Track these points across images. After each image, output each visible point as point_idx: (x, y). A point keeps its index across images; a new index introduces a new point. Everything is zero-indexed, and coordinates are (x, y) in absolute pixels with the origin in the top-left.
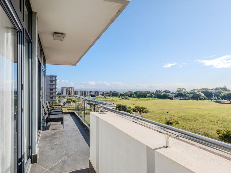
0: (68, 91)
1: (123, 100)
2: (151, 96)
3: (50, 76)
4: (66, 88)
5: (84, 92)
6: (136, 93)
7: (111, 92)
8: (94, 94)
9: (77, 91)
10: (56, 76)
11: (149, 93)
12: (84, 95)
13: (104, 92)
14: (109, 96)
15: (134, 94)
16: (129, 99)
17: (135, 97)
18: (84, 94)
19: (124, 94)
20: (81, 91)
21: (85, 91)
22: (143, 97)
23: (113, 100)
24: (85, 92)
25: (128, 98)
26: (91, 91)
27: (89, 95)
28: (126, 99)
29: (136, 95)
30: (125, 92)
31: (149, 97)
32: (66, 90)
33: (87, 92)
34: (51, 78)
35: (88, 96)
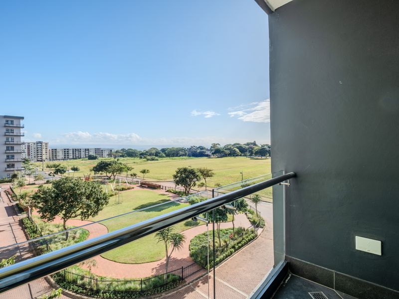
0: (33, 152)
1: (149, 161)
2: (185, 155)
4: (27, 145)
5: (71, 152)
6: (163, 150)
7: (123, 150)
8: (92, 153)
9: (56, 150)
11: (182, 150)
12: (71, 157)
13: (111, 150)
14: (122, 156)
15: (161, 152)
16: (157, 160)
17: (164, 157)
18: (71, 155)
19: (147, 152)
20: (65, 149)
21: (73, 149)
22: (174, 156)
23: (134, 163)
24: (74, 150)
25: (156, 158)
26: (86, 149)
27: (82, 156)
28: (153, 160)
29: (165, 153)
30: (147, 150)
31: (183, 155)
32: (28, 148)
33: (79, 150)
34: (7, 121)
35: (80, 158)
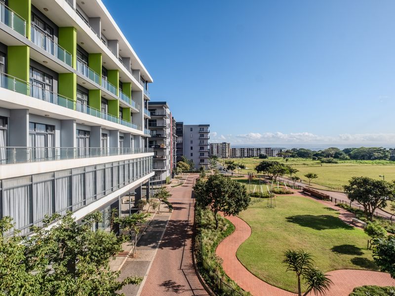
0: (220, 150)
2: (384, 157)
3: (200, 126)
4: (216, 145)
5: (246, 151)
6: (347, 151)
7: (294, 150)
8: (263, 153)
9: (235, 149)
10: (209, 125)
11: (379, 150)
12: (246, 155)
13: (281, 150)
14: (293, 156)
15: (343, 153)
16: (336, 163)
17: (346, 159)
18: (246, 153)
19: (323, 152)
20: (241, 149)
21: (247, 149)
22: (364, 159)
23: (304, 164)
24: (249, 150)
25: (335, 160)
26: (258, 149)
27: (255, 155)
28: (329, 162)
29: (349, 155)
30: (323, 150)
31: (380, 158)
32: (218, 148)
33: (252, 150)
34: (200, 129)
35: (253, 157)
